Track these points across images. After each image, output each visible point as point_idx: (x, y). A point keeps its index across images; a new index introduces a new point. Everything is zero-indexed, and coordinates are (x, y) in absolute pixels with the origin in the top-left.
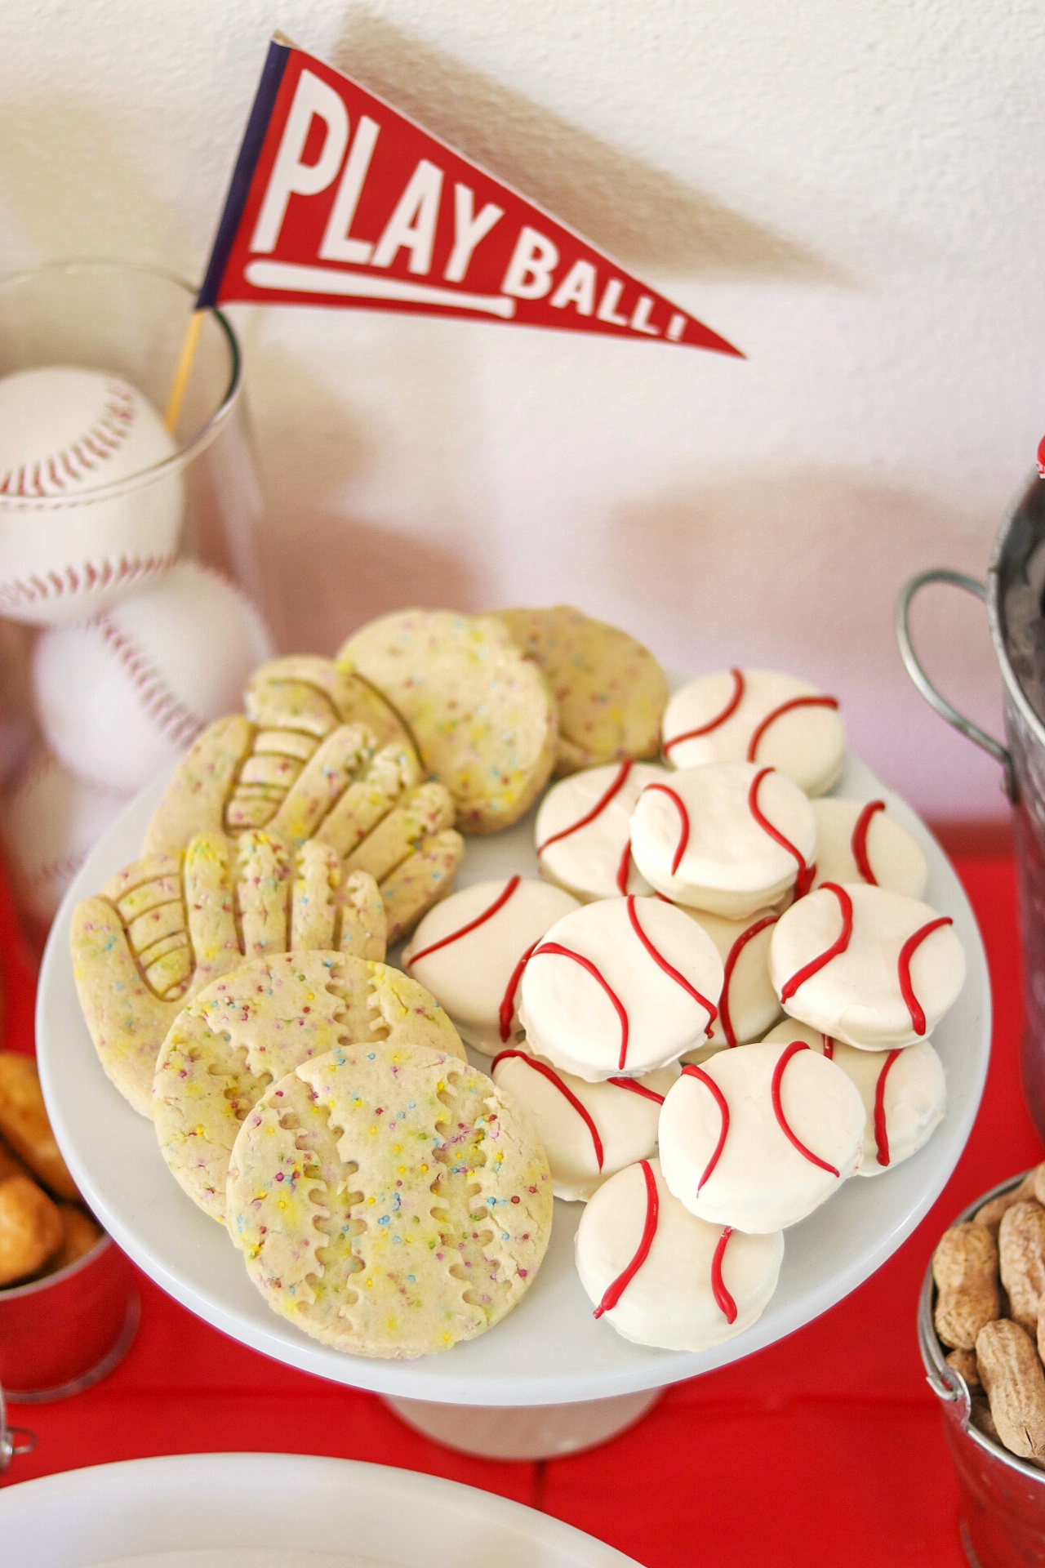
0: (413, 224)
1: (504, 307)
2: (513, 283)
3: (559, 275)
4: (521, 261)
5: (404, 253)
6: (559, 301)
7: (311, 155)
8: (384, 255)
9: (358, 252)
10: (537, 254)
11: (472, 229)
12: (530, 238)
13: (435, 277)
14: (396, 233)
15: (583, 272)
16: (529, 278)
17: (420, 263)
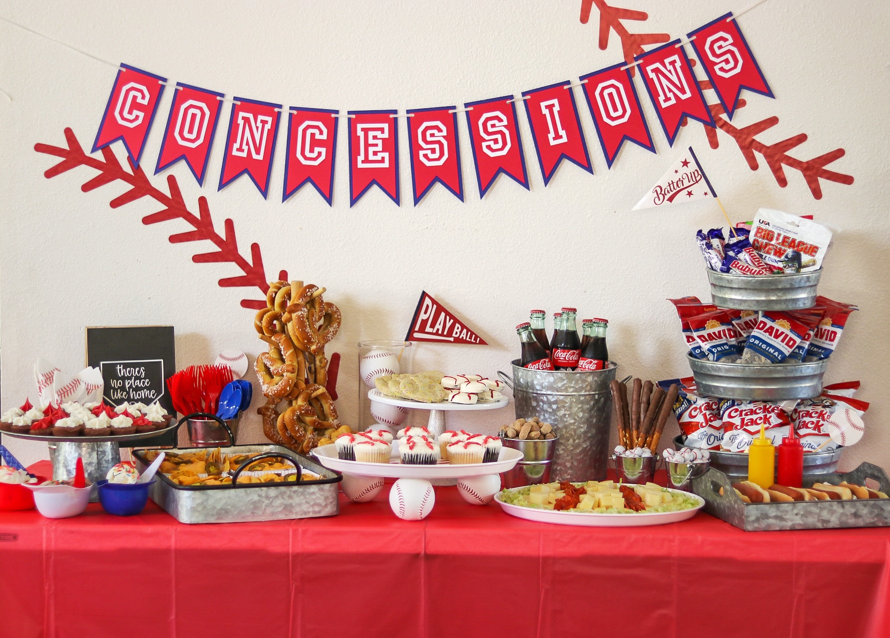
0: (440, 324)
1: (452, 339)
2: (454, 335)
3: (461, 332)
4: (456, 330)
5: (438, 330)
6: (461, 337)
7: (426, 313)
8: (435, 331)
9: (430, 330)
10: (458, 328)
11: (448, 325)
12: (457, 325)
13: (442, 335)
14: (437, 326)
15: (465, 331)
16: (456, 333)
17: (440, 332)
